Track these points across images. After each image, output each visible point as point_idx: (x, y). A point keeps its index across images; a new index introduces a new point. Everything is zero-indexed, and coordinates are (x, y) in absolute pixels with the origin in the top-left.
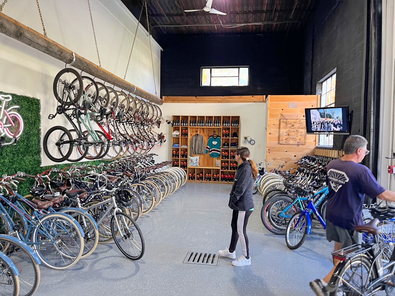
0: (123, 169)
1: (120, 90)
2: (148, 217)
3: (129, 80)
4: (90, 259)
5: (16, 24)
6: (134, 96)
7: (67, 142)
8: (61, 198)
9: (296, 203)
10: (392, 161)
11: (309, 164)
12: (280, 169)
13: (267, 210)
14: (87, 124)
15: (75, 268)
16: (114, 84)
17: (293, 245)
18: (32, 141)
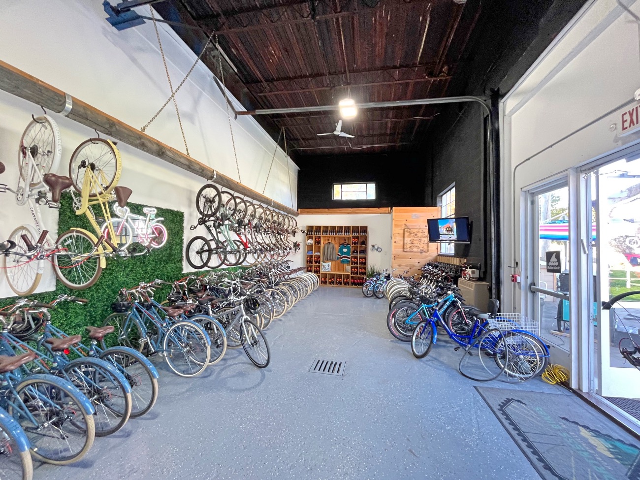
0: (260, 275)
1: (259, 203)
2: (281, 320)
3: (267, 195)
4: (219, 365)
5: (158, 144)
6: (271, 209)
7: (206, 251)
8: (193, 305)
9: (422, 309)
10: (515, 269)
11: (432, 271)
12: (405, 275)
13: (393, 317)
14: (226, 234)
15: (202, 375)
16: (253, 198)
17: (420, 354)
18: (174, 250)
